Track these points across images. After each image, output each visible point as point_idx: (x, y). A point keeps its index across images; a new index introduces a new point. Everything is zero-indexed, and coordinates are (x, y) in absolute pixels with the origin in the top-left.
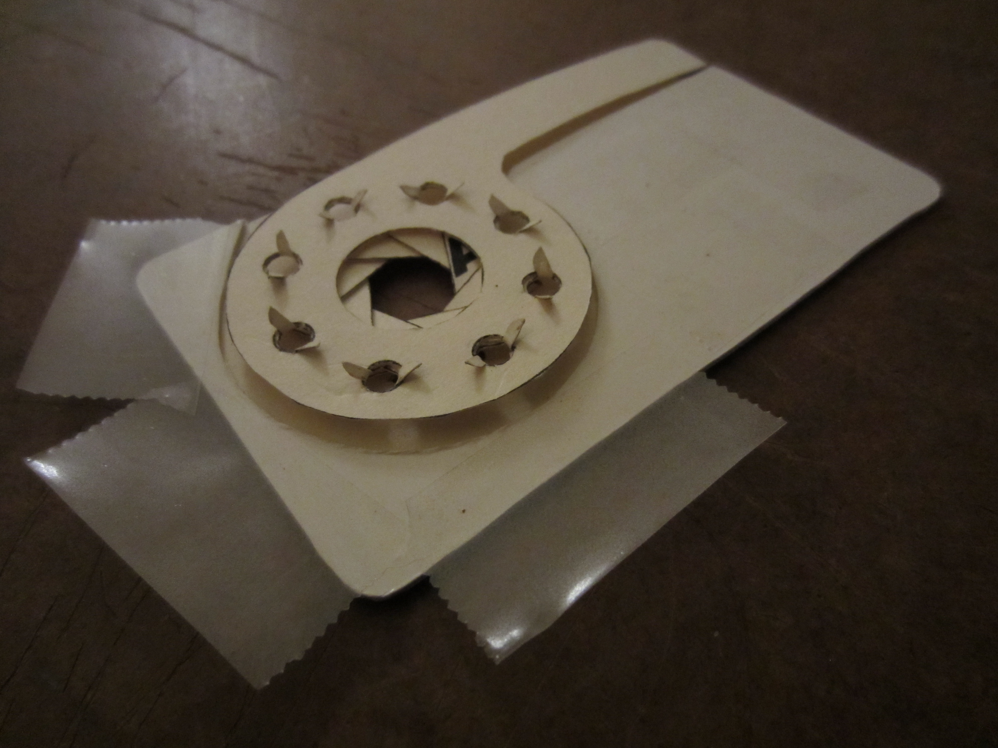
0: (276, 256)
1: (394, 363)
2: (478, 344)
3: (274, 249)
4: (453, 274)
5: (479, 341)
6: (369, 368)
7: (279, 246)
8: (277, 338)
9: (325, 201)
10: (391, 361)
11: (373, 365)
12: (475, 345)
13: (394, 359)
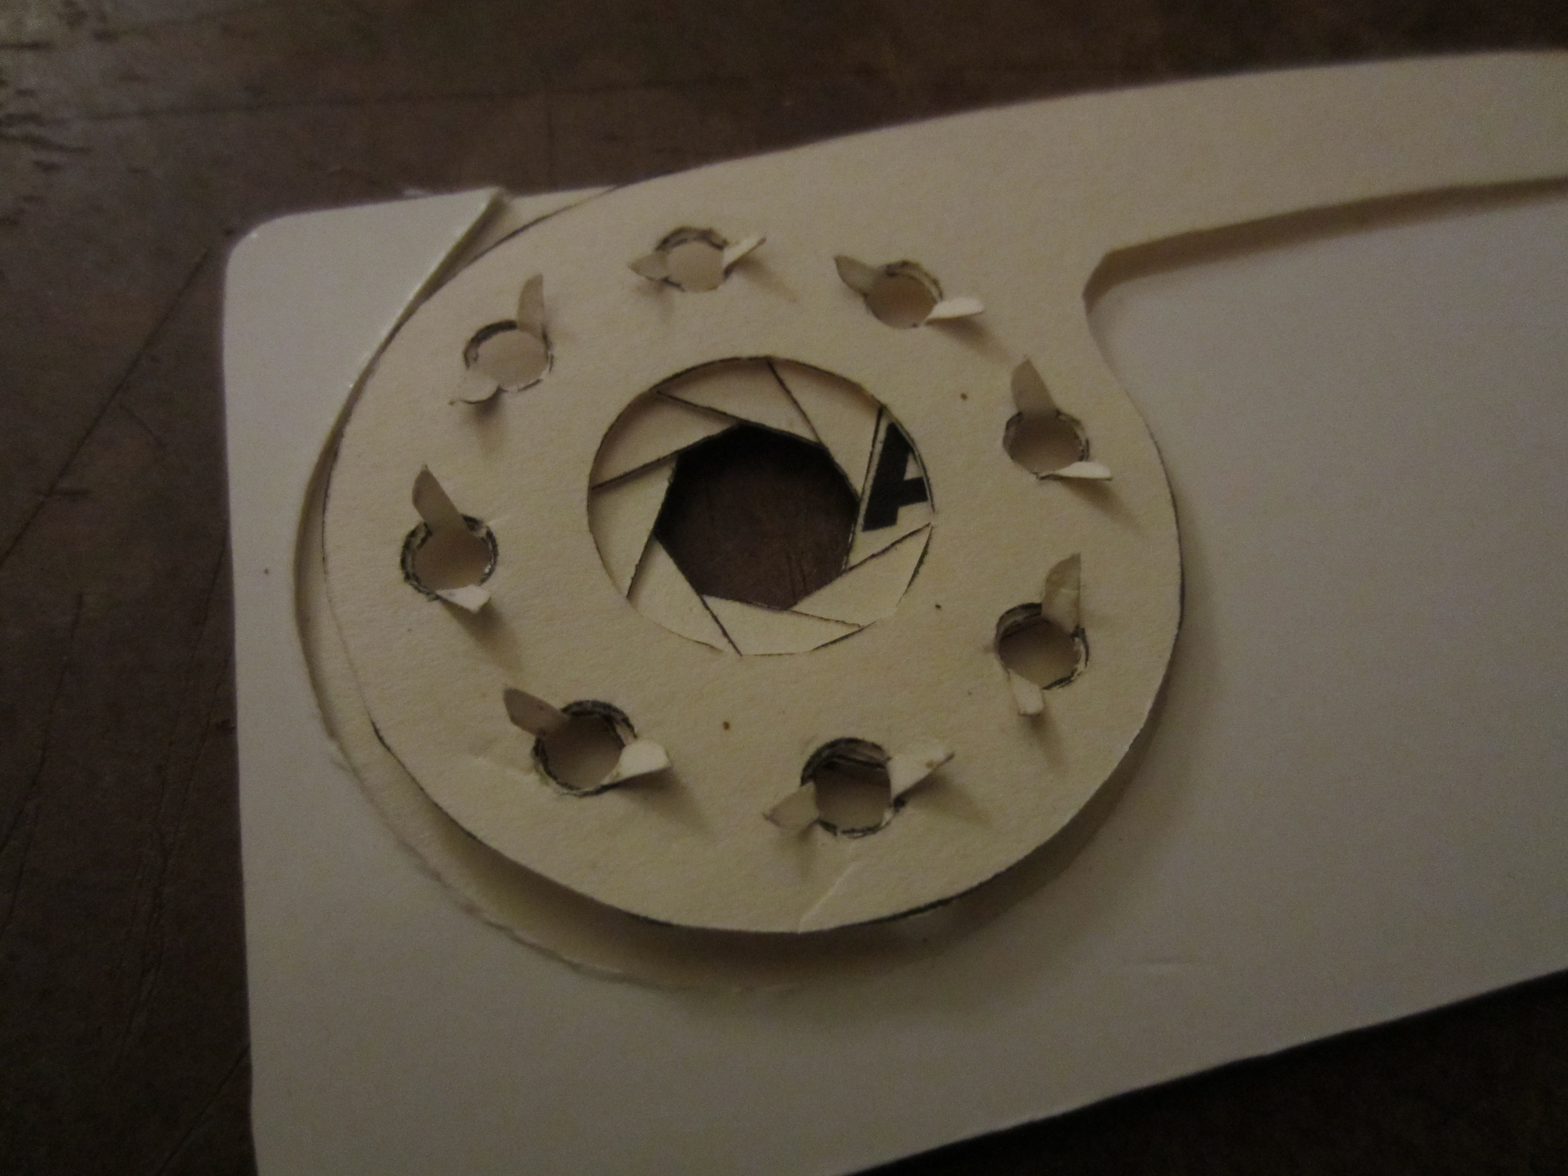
0: (508, 326)
1: (626, 722)
2: (825, 754)
3: (510, 313)
4: (861, 520)
5: (833, 745)
6: (565, 710)
7: (522, 305)
8: (417, 541)
9: (669, 226)
10: (621, 713)
11: (579, 704)
12: (818, 754)
13: (628, 711)
